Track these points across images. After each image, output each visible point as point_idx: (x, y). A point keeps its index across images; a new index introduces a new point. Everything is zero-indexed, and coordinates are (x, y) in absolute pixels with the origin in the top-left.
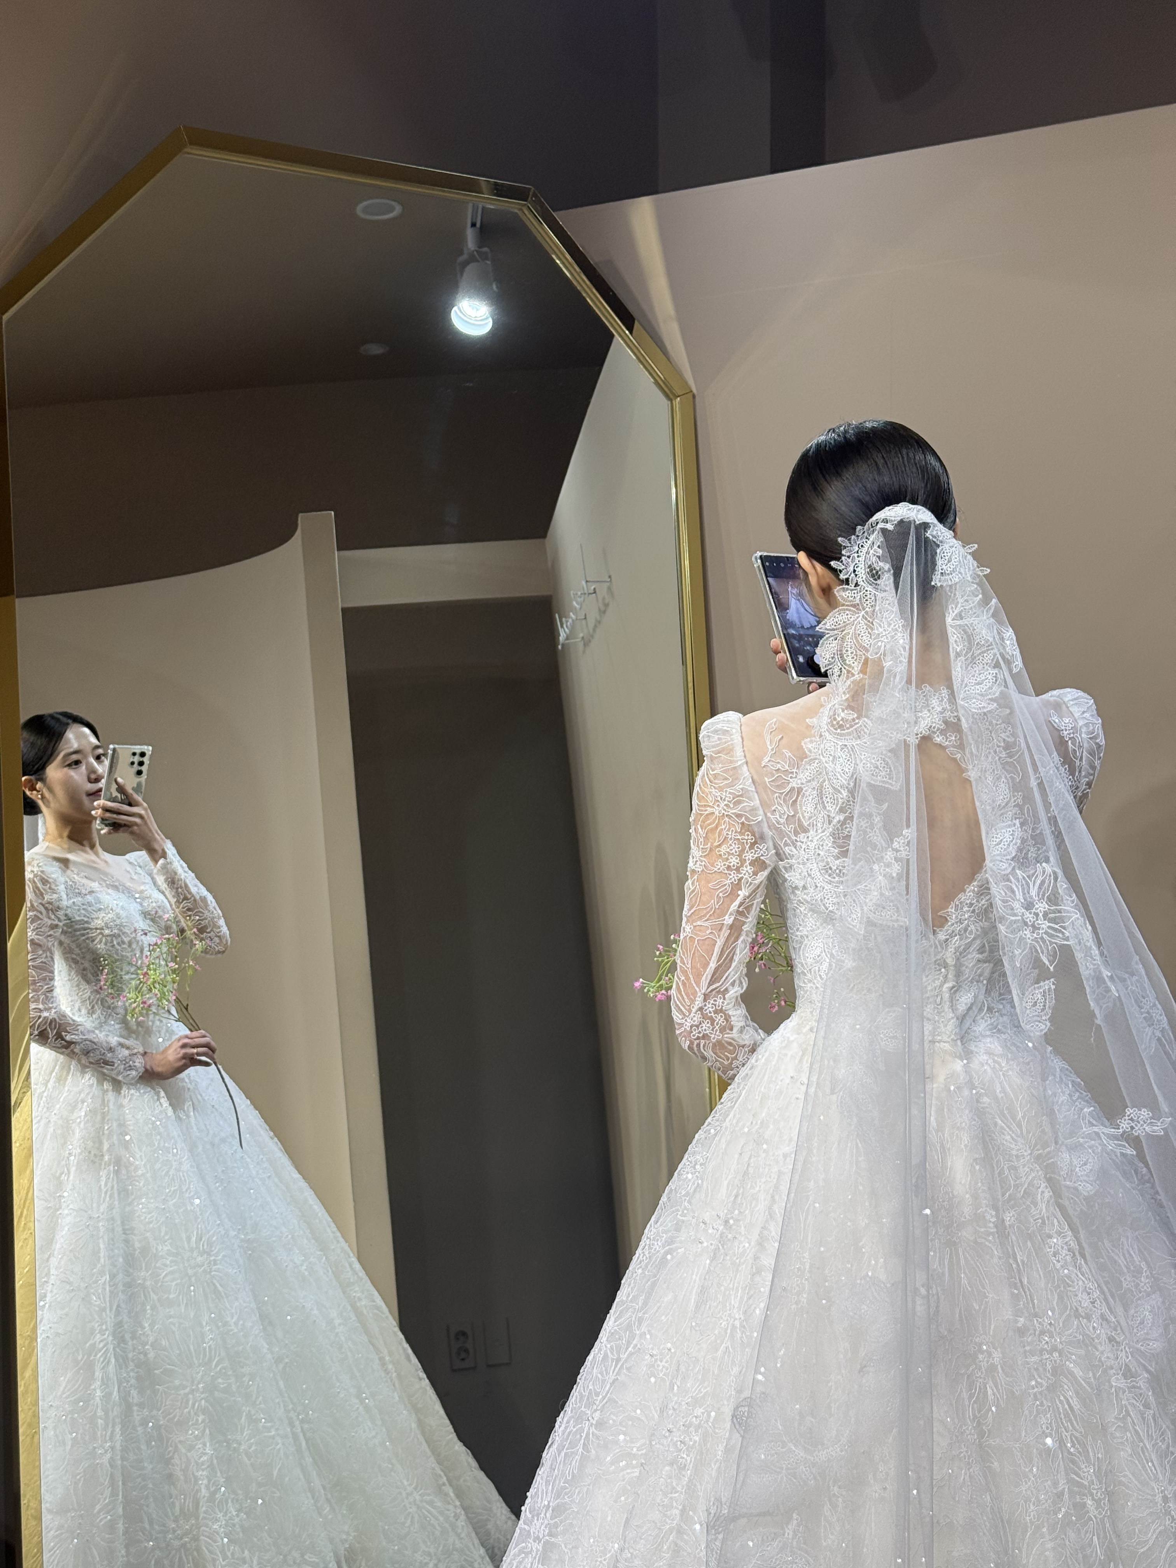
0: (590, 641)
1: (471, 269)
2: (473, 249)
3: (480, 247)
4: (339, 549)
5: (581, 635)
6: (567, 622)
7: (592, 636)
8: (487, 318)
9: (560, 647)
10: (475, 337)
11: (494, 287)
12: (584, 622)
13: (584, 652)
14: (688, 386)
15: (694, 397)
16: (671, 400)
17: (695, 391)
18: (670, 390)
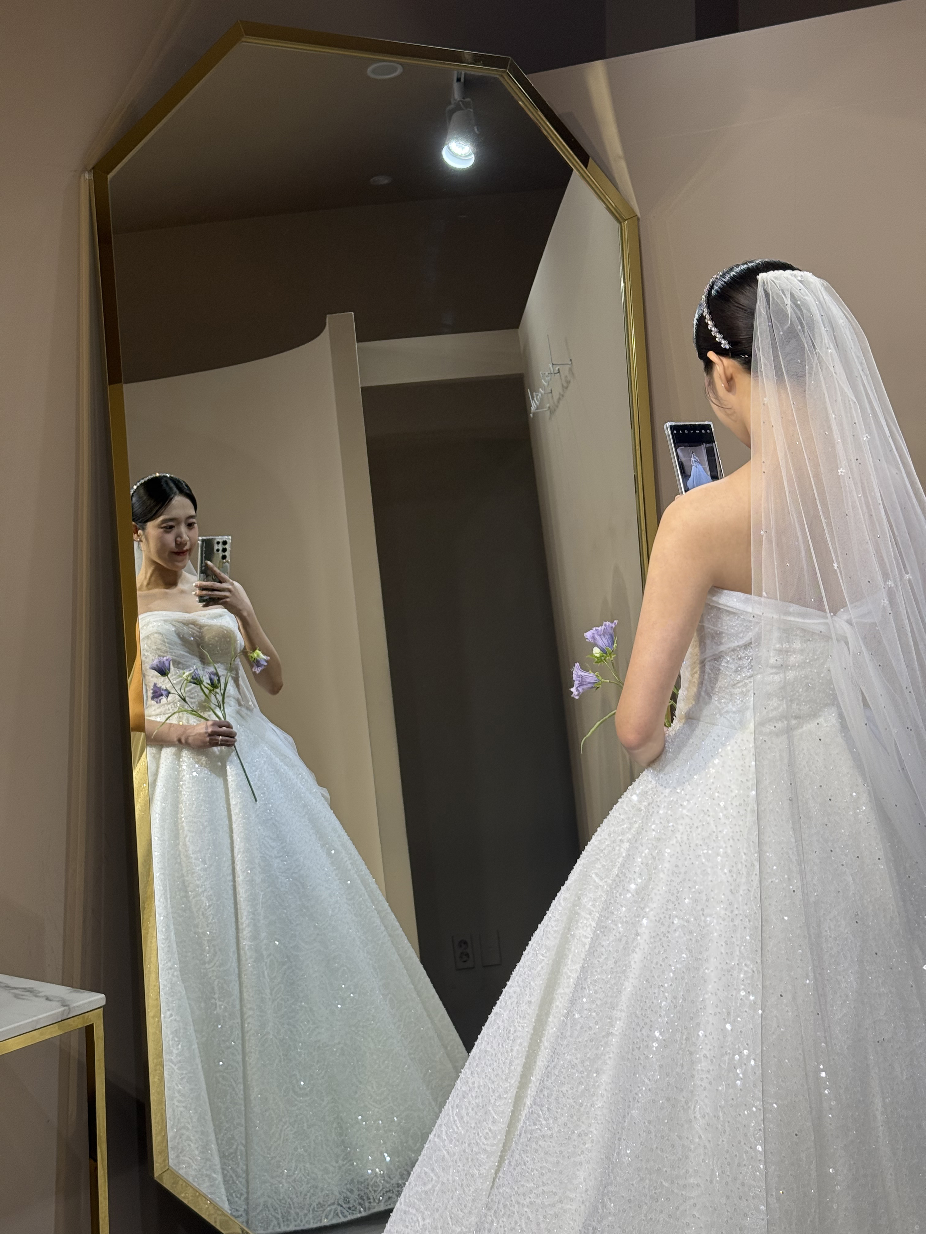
0: (555, 410)
1: (456, 116)
2: (458, 100)
3: (464, 98)
4: (358, 342)
5: (548, 405)
6: (537, 395)
7: (557, 406)
8: (470, 155)
9: (531, 415)
10: (462, 169)
11: (476, 129)
12: (550, 395)
13: (550, 418)
14: (633, 212)
15: (638, 219)
16: (620, 223)
17: (639, 215)
18: (619, 214)
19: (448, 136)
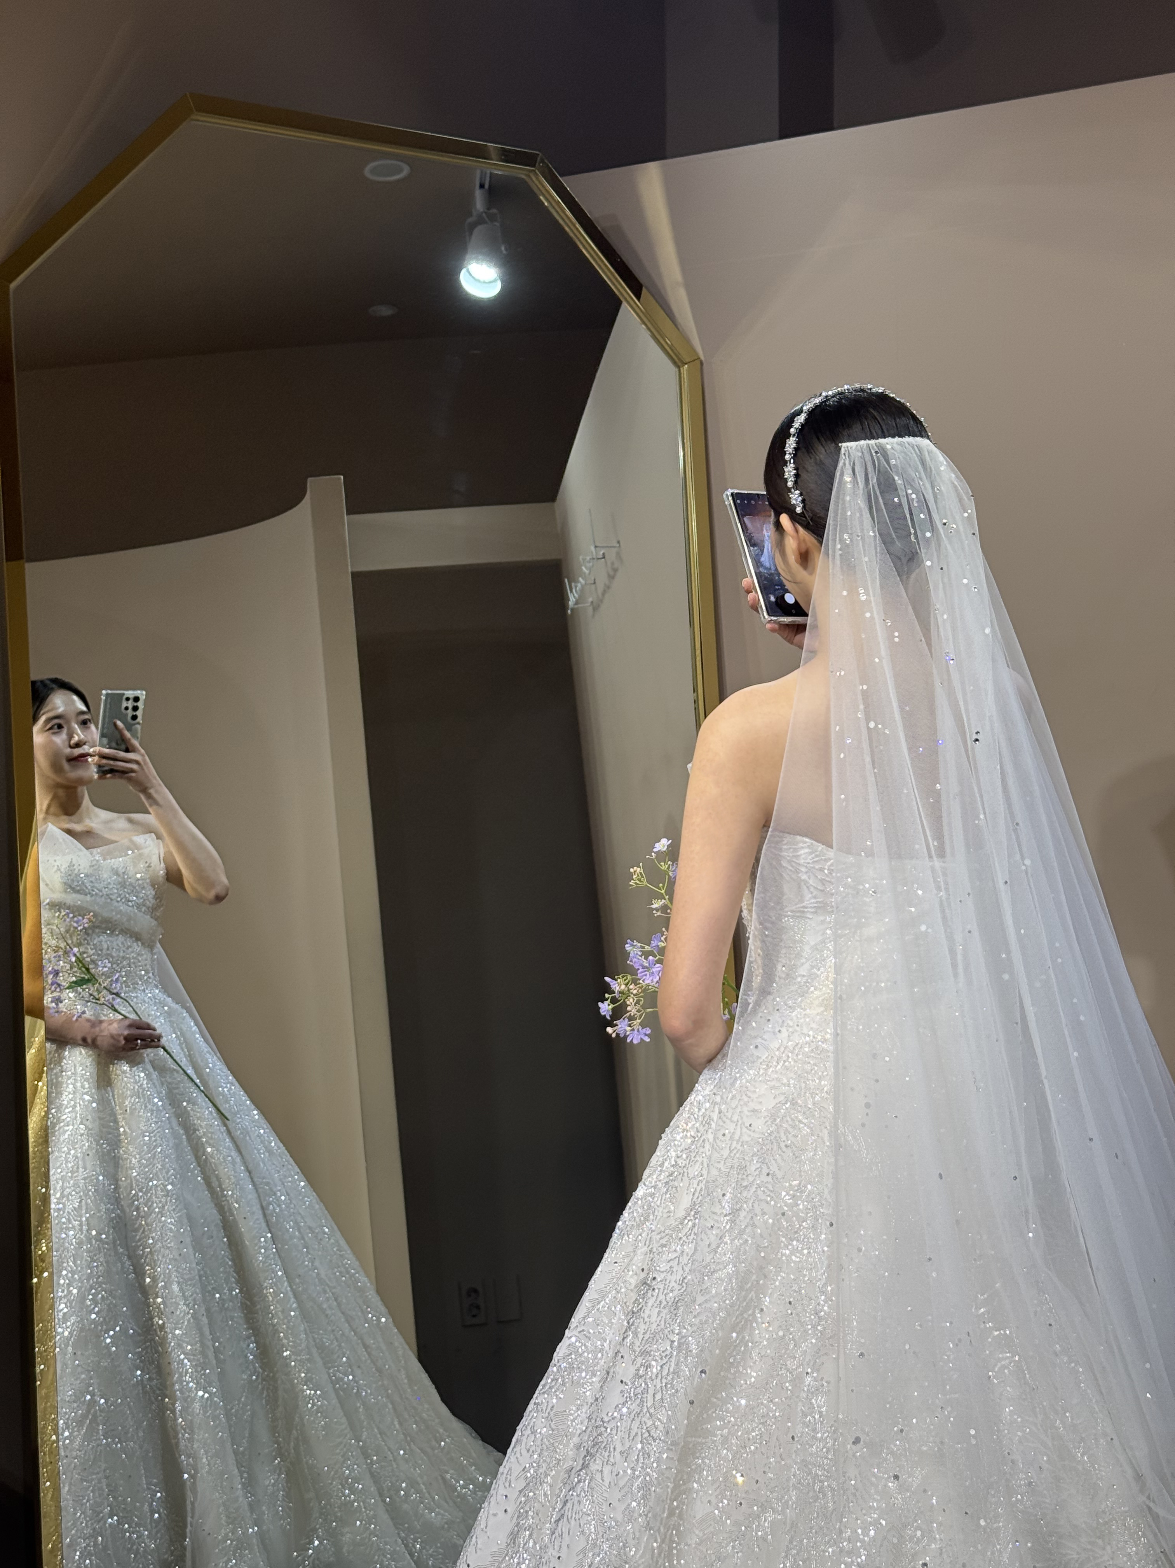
0: (599, 606)
1: (477, 231)
2: (482, 210)
3: (488, 209)
4: (348, 514)
5: (590, 600)
6: (576, 587)
7: (601, 601)
8: (495, 281)
9: (569, 611)
10: (483, 299)
12: (593, 586)
13: (593, 616)
14: (695, 351)
15: (702, 363)
16: (679, 367)
17: (702, 358)
18: (677, 356)
19: (468, 256)
